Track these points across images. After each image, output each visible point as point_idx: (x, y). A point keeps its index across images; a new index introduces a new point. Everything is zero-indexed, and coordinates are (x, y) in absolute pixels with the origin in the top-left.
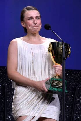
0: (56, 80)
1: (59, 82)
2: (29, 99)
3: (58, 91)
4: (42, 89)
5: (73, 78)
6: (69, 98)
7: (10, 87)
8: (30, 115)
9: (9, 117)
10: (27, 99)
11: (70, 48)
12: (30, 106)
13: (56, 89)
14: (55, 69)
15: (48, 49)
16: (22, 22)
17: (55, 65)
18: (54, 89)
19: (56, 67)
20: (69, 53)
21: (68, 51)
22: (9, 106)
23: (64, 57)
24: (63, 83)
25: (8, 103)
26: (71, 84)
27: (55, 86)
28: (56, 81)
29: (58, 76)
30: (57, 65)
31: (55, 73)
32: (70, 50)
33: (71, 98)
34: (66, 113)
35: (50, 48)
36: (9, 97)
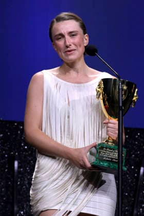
0: (106, 148)
1: (112, 152)
2: (62, 180)
3: (109, 167)
4: (81, 163)
5: (137, 143)
6: (129, 180)
7: (23, 158)
8: (61, 209)
9: (22, 213)
10: (57, 181)
11: (136, 90)
12: (61, 192)
13: (106, 164)
14: (108, 127)
15: (96, 90)
17: (107, 121)
18: (102, 163)
19: (110, 125)
20: (134, 99)
21: (133, 96)
22: (21, 193)
23: (121, 105)
24: (119, 153)
25: (19, 187)
26: (133, 154)
27: (104, 158)
28: (108, 149)
29: (113, 140)
30: (111, 121)
31: (107, 134)
32: (135, 94)
33: (133, 179)
34: (123, 206)
35: (99, 90)
36: (22, 177)
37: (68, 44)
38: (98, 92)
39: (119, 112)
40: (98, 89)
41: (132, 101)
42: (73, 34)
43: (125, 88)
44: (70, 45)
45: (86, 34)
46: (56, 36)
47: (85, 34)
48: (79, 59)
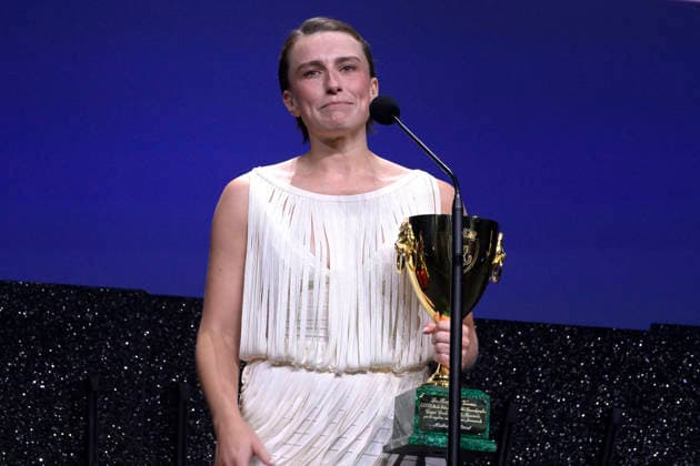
11: (500, 237)
13: (441, 440)
14: (437, 341)
15: (397, 248)
16: (286, 92)
17: (432, 325)
18: (431, 440)
20: (496, 261)
21: (493, 255)
27: (437, 425)
31: (438, 359)
32: (498, 249)
35: (404, 246)
36: (198, 442)
37: (334, 84)
38: (400, 251)
39: (454, 270)
40: (401, 246)
41: (491, 267)
42: (347, 63)
43: (471, 235)
44: (339, 90)
45: (375, 79)
46: (303, 66)
47: (372, 75)
48: (354, 133)
